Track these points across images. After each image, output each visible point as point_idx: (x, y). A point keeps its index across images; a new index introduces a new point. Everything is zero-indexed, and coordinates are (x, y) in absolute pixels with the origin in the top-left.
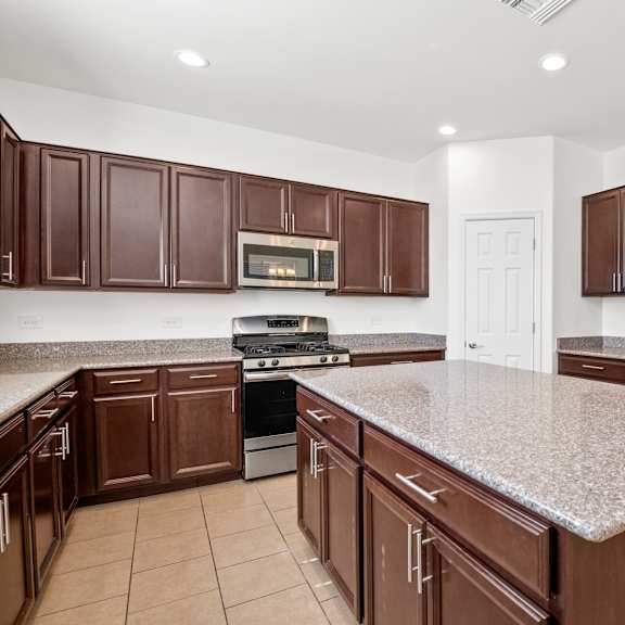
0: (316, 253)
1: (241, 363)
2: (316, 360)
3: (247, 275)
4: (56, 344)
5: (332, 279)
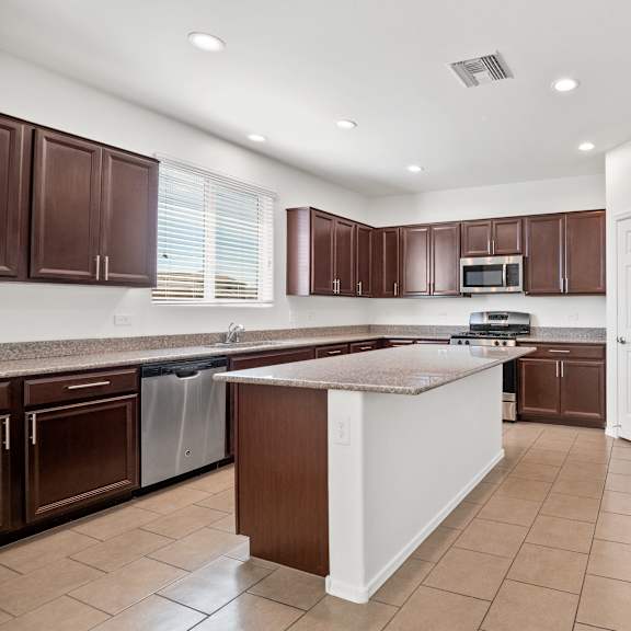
0: (504, 267)
1: (449, 340)
3: (465, 285)
5: (518, 285)
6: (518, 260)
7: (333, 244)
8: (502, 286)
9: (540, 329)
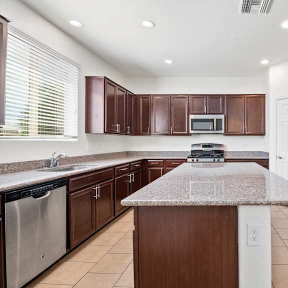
0: (215, 120)
1: (187, 159)
2: (212, 160)
3: (192, 129)
4: (145, 152)
5: (221, 130)
6: (222, 117)
7: (116, 102)
8: (213, 130)
9: (229, 152)
